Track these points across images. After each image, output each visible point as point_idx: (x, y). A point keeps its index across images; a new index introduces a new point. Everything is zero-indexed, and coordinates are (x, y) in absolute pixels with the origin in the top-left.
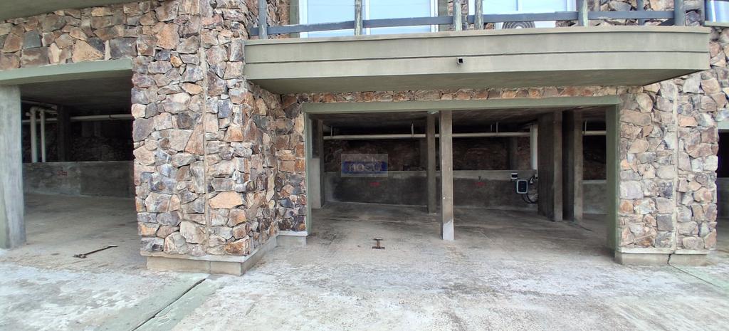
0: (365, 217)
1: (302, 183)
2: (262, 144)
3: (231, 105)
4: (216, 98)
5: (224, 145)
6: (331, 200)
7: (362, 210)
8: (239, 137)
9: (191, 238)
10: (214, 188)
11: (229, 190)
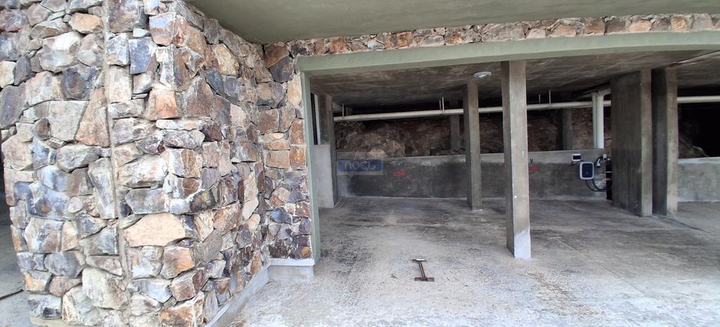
0: (391, 219)
1: (303, 185)
2: (229, 122)
3: (152, 49)
4: (123, 36)
5: (144, 125)
6: (345, 194)
7: (386, 208)
8: (170, 109)
9: (100, 299)
10: (132, 207)
11: (159, 210)
